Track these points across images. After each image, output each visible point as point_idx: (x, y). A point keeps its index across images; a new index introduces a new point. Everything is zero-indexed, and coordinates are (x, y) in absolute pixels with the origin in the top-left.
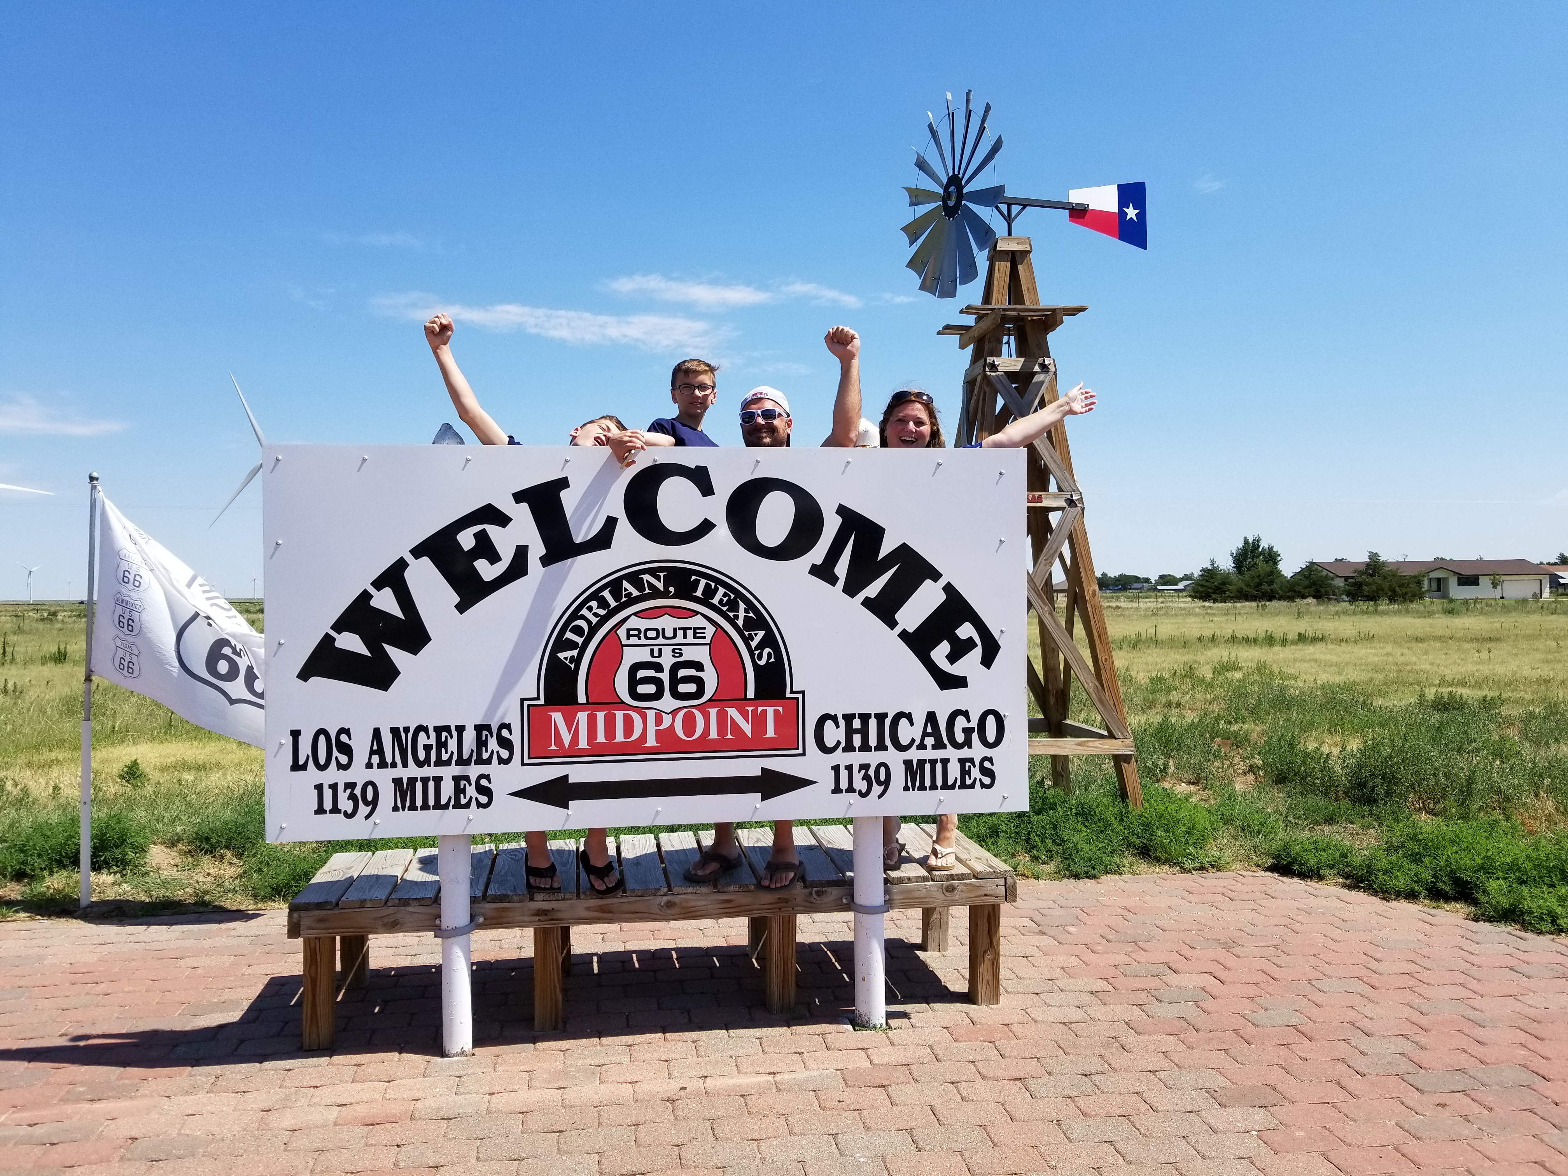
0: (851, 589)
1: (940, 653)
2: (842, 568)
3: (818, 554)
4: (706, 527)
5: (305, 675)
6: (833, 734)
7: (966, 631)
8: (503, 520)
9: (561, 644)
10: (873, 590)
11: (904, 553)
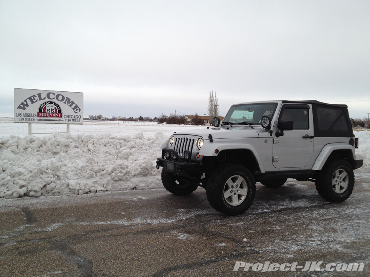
0: (67, 104)
1: (75, 110)
2: (66, 102)
3: (64, 101)
4: (54, 98)
5: (18, 108)
6: (65, 116)
7: (78, 108)
8: (35, 96)
9: (41, 107)
10: (69, 104)
11: (72, 101)
